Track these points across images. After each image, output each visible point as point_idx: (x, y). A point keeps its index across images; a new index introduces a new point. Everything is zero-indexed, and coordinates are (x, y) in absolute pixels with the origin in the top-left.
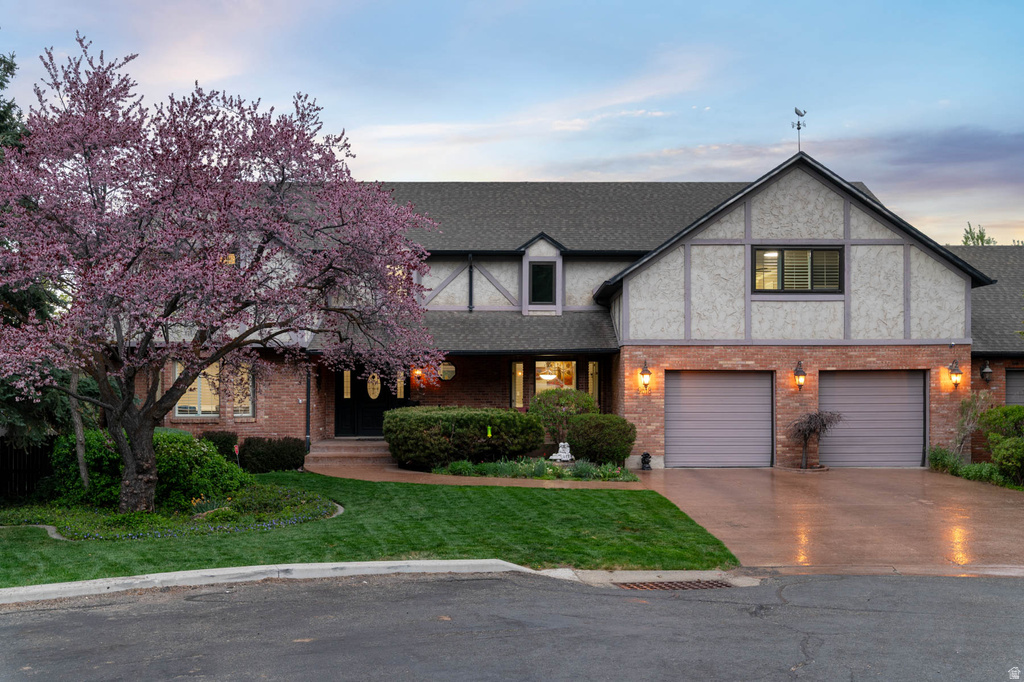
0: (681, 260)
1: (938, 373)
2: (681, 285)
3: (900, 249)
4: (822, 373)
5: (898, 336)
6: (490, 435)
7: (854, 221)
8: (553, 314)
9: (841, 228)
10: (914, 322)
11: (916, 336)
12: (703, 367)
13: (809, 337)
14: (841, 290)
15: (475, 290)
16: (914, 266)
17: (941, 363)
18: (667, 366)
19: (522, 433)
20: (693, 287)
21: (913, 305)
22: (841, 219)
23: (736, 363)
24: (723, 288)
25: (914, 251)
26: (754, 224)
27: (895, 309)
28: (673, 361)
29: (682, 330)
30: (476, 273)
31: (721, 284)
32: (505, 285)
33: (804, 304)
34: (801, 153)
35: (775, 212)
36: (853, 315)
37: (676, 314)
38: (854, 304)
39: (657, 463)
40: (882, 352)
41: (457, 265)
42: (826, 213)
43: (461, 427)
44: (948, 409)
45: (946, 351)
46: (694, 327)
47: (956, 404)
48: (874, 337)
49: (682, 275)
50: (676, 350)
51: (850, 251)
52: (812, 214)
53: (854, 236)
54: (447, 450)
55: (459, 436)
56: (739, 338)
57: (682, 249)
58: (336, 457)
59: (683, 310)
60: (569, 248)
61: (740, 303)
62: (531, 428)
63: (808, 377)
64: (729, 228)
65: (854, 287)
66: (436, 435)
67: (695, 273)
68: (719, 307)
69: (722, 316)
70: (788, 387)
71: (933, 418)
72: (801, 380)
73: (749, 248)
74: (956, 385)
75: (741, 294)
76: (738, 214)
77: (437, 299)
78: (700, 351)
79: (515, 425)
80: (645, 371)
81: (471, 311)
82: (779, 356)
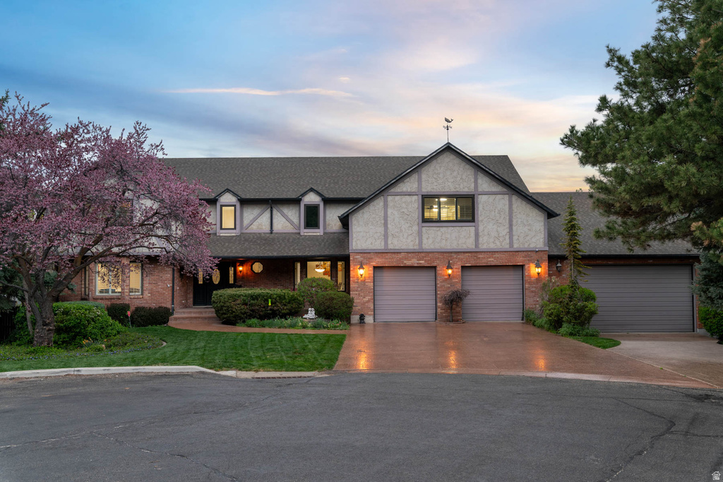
0: (382, 204)
1: (529, 267)
2: (382, 218)
3: (506, 197)
4: (463, 267)
5: (506, 246)
6: (270, 304)
7: (480, 181)
8: (318, 234)
9: (473, 185)
10: (515, 238)
11: (516, 246)
12: (394, 264)
13: (455, 247)
14: (473, 220)
15: (274, 221)
16: (514, 206)
17: (531, 261)
18: (374, 264)
19: (289, 303)
20: (389, 219)
21: (514, 228)
22: (473, 180)
23: (414, 262)
24: (406, 219)
25: (514, 198)
26: (423, 183)
27: (504, 231)
28: (377, 261)
29: (383, 243)
30: (275, 211)
31: (405, 217)
32: (292, 218)
33: (453, 228)
34: (448, 143)
35: (435, 176)
36: (480, 234)
37: (379, 234)
38: (481, 228)
39: (369, 319)
40: (497, 255)
41: (264, 206)
42: (464, 177)
43: (254, 300)
44: (535, 287)
45: (533, 254)
46: (389, 242)
47: (540, 285)
48: (492, 246)
49: (383, 212)
50: (379, 255)
51: (478, 198)
52: (456, 177)
53: (480, 190)
54: (245, 313)
55: (252, 305)
56: (415, 248)
57: (382, 198)
58: (187, 318)
59: (383, 233)
60: (327, 196)
61: (415, 228)
62: (294, 300)
63: (455, 270)
64: (409, 185)
65: (480, 219)
66: (239, 304)
67: (390, 211)
68: (404, 230)
69: (406, 235)
70: (444, 276)
71: (527, 293)
72: (450, 271)
73: (420, 197)
74: (538, 274)
75: (416, 223)
76: (415, 177)
77: (252, 226)
78: (393, 255)
79: (285, 299)
80: (361, 267)
81: (271, 233)
82: (438, 258)
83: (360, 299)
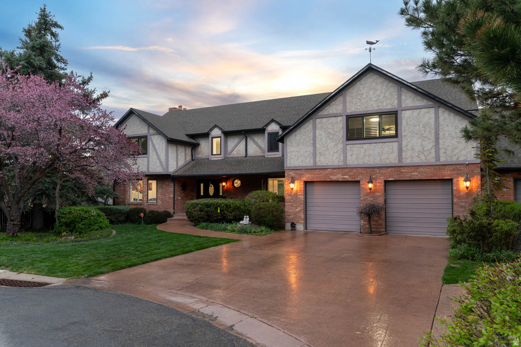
0: (311, 126)
1: (458, 181)
2: (311, 139)
3: (432, 110)
4: (386, 182)
5: (431, 159)
6: (219, 211)
7: (403, 97)
8: (278, 156)
9: (396, 102)
10: (442, 151)
11: (443, 160)
12: (322, 179)
13: (378, 162)
14: (396, 136)
15: (248, 147)
16: (441, 119)
17: (459, 175)
18: (304, 179)
20: (317, 139)
21: (441, 141)
22: (396, 97)
23: (339, 177)
24: (332, 139)
25: (441, 110)
26: (348, 104)
27: (429, 145)
28: (307, 177)
29: (312, 161)
30: (249, 140)
31: (331, 137)
32: (260, 144)
33: (375, 145)
34: (370, 64)
35: (359, 97)
36: (403, 149)
37: (309, 153)
38: (404, 143)
39: (300, 227)
40: (421, 169)
42: (387, 95)
43: (208, 208)
44: (465, 202)
45: (462, 168)
46: (317, 160)
47: (470, 199)
48: (416, 161)
49: (312, 134)
50: (309, 171)
51: (401, 113)
52: (379, 96)
53: (403, 106)
54: (203, 218)
55: (207, 212)
56: (340, 164)
57: (311, 121)
58: (177, 219)
59: (312, 151)
60: (285, 125)
61: (341, 146)
62: (237, 209)
63: (378, 184)
64: (335, 107)
65: (404, 134)
66: (197, 211)
67: (318, 132)
68: (330, 149)
69: (331, 153)
70: (366, 190)
71: (455, 207)
72: (370, 185)
73: (345, 117)
74: (467, 188)
75: (341, 141)
76: (340, 99)
77: (233, 152)
78: (321, 171)
80: (293, 182)
81: (246, 156)
82: (362, 173)
83: (292, 210)
